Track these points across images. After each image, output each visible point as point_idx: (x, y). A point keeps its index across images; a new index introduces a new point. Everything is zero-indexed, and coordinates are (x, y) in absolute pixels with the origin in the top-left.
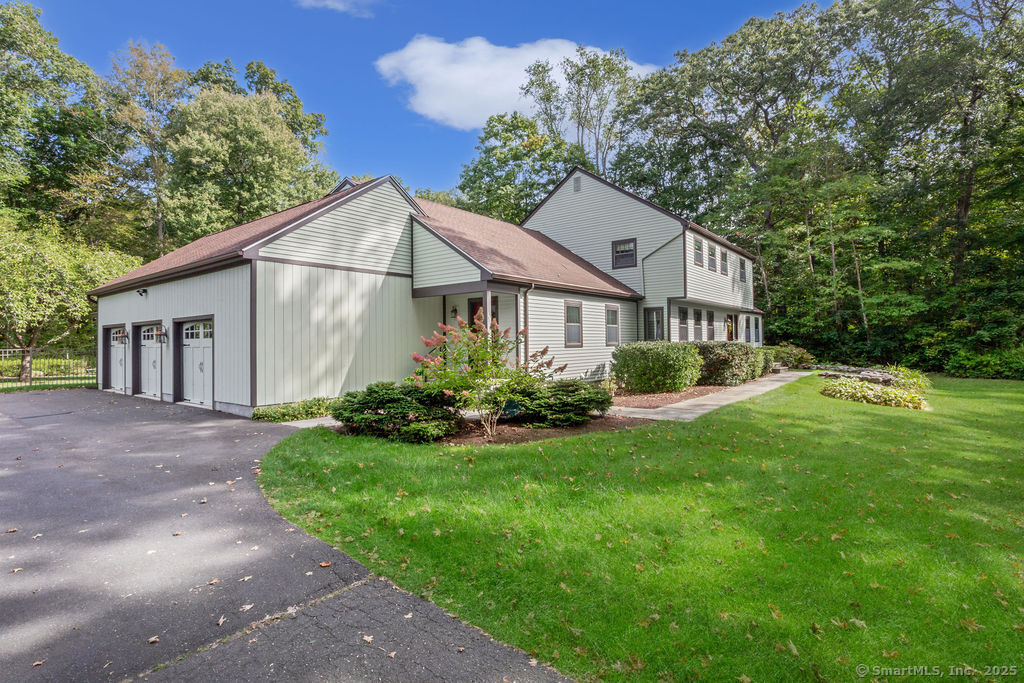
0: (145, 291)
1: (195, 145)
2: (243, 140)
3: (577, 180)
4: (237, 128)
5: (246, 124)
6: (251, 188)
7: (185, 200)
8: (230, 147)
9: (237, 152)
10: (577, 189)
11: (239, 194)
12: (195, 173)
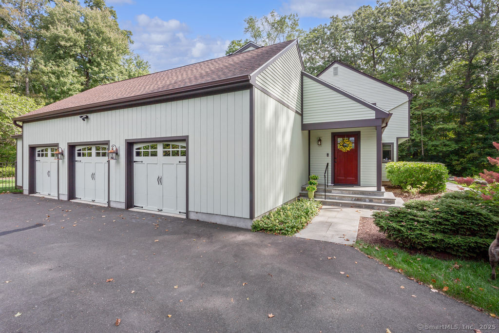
0: (87, 117)
1: (62, 34)
2: (93, 35)
3: (336, 69)
4: (89, 28)
5: (95, 26)
6: (99, 65)
7: (55, 68)
8: (85, 38)
9: (89, 42)
10: (336, 74)
11: (92, 69)
12: (62, 52)
